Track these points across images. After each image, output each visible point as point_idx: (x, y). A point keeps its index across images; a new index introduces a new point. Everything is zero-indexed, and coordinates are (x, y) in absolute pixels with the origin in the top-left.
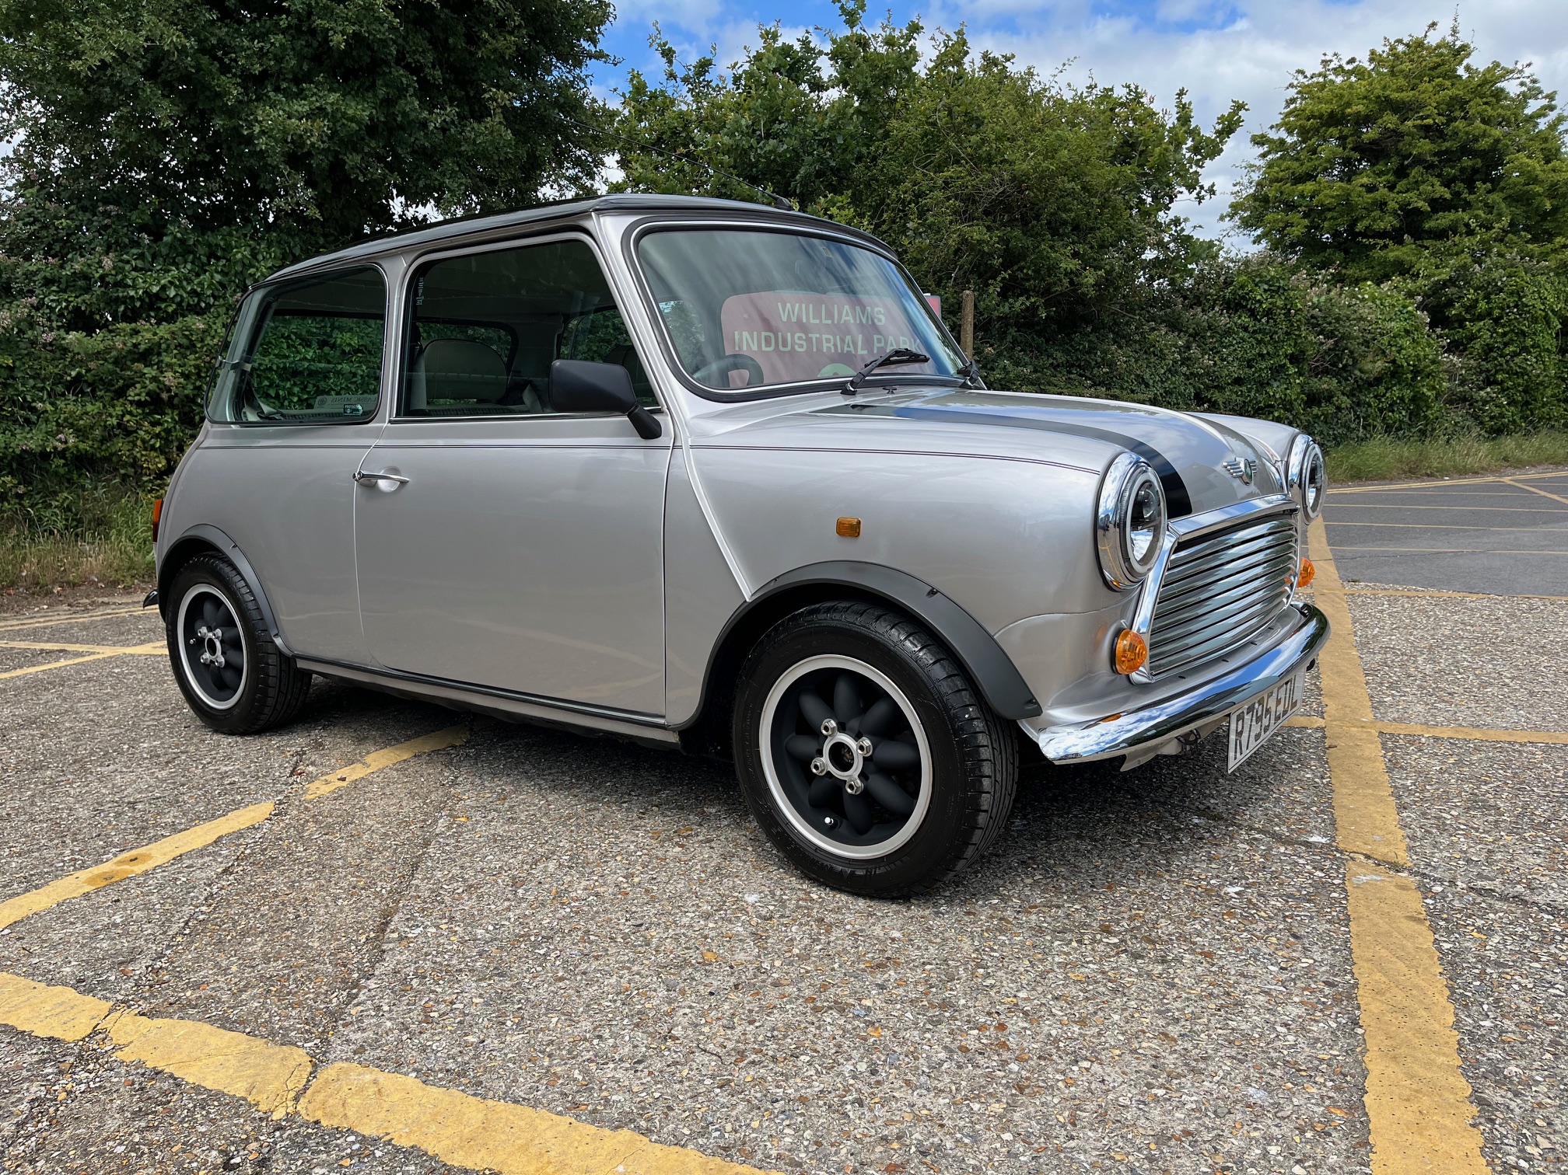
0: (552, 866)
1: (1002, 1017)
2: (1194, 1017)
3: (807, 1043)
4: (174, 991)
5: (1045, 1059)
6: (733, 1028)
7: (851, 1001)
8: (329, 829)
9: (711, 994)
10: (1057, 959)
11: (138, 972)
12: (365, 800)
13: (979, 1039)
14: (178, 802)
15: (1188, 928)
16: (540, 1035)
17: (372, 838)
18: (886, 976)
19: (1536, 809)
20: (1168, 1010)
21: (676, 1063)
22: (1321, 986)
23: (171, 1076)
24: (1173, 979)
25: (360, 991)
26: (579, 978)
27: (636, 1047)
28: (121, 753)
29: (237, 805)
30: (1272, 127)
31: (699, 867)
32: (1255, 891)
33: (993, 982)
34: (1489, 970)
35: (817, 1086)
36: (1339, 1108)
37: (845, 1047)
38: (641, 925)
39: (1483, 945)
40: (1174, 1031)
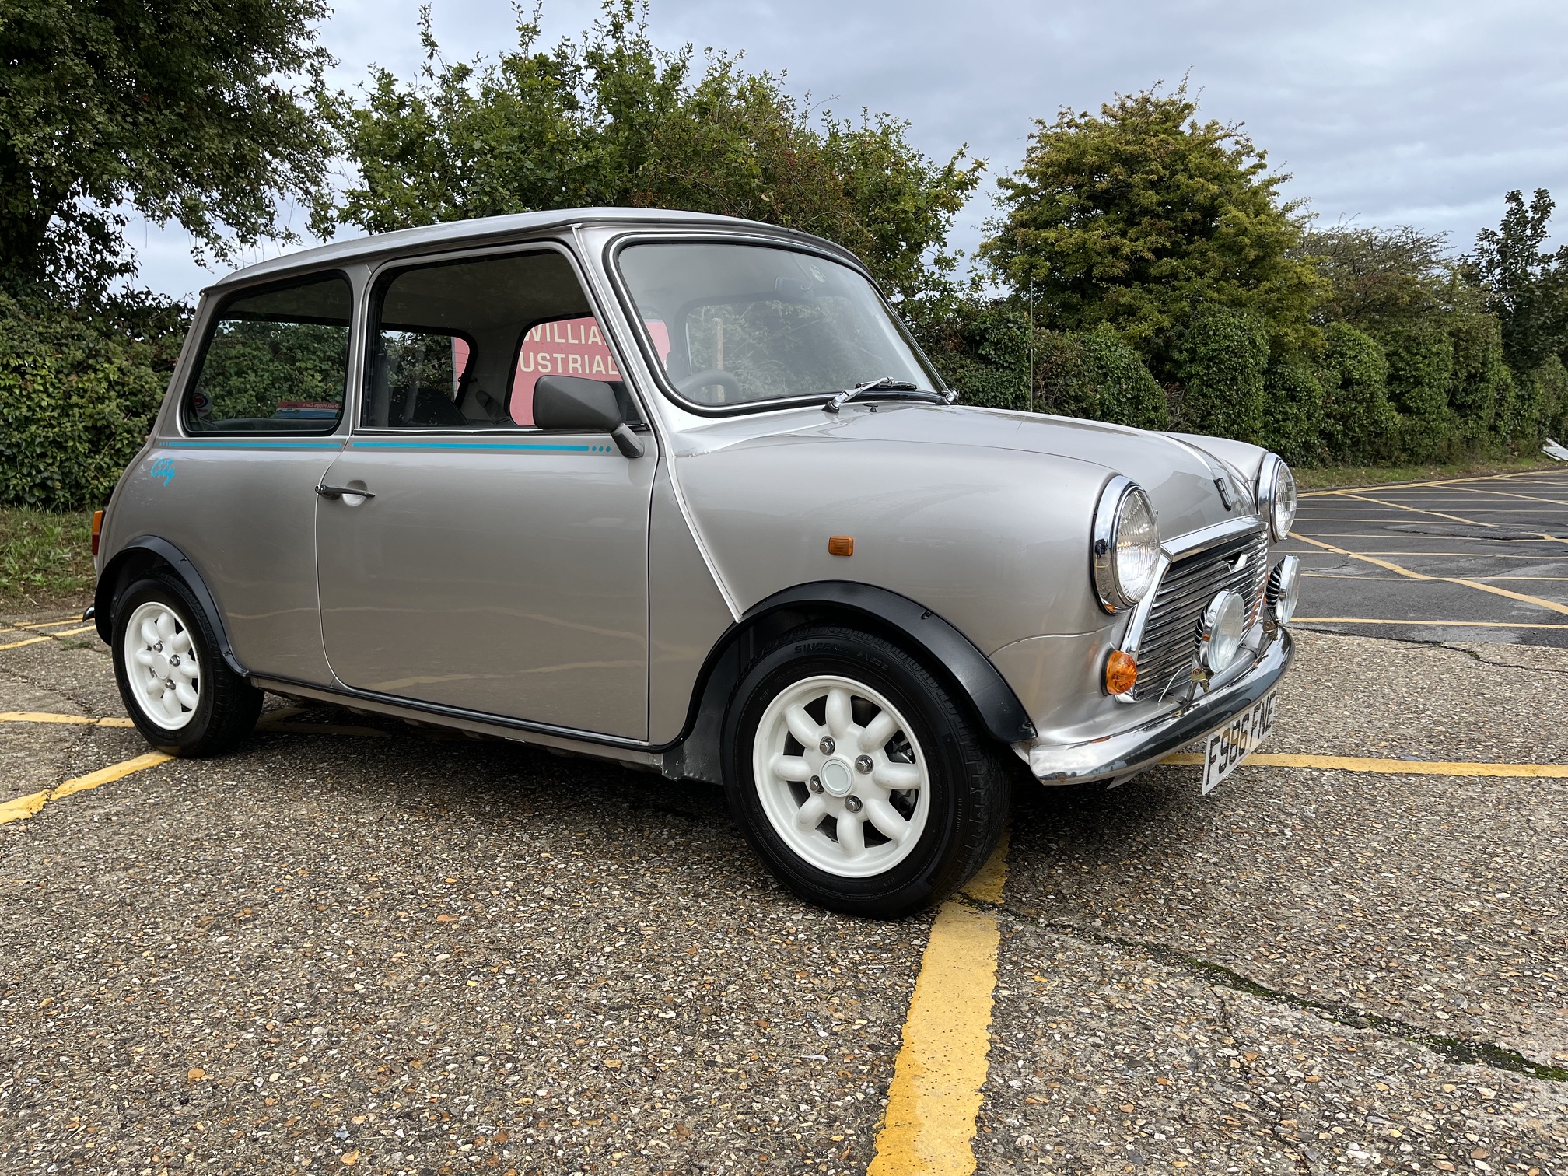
2: (720, 1102)
7: (340, 1120)
20: (695, 1097)
22: (865, 1050)
24: (715, 1056)
30: (1016, 173)
33: (517, 1079)
34: (1038, 1019)
39: (1041, 990)
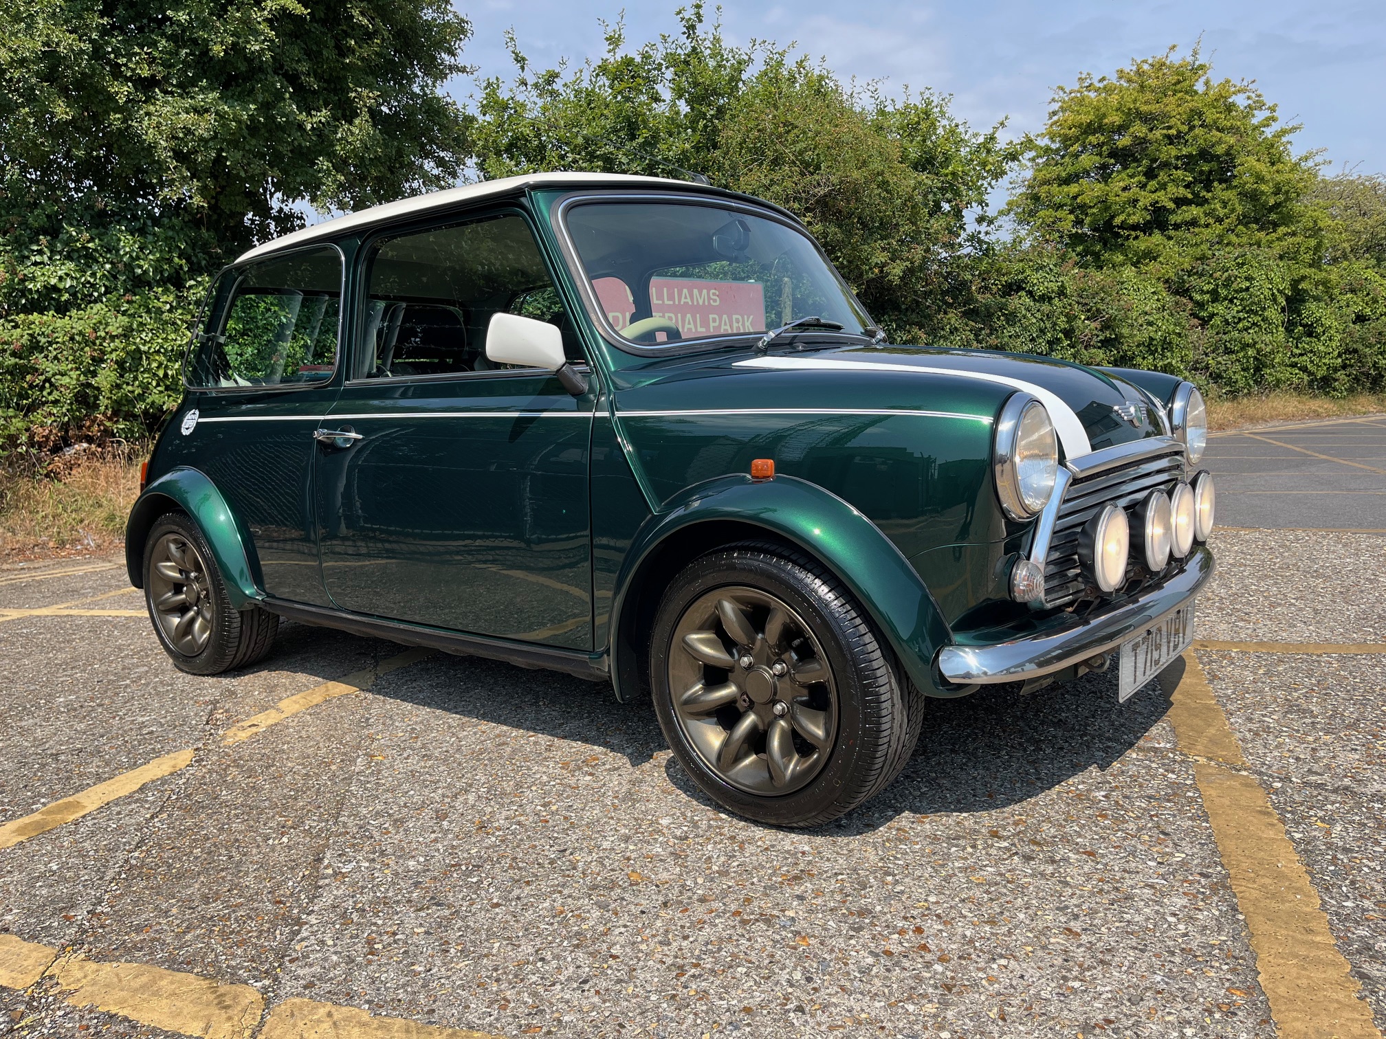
0: (471, 798)
1: (918, 920)
2: (1092, 913)
3: (742, 956)
4: (118, 934)
5: (965, 959)
6: (669, 944)
7: (775, 912)
8: (251, 773)
9: (643, 912)
10: (956, 864)
11: (80, 918)
12: (283, 744)
13: (901, 943)
14: (99, 752)
15: (1067, 829)
16: (485, 961)
17: (294, 779)
18: (803, 888)
19: (1344, 711)
20: (1067, 907)
21: (619, 981)
22: (1198, 878)
23: (126, 1019)
24: (1065, 877)
25: (301, 927)
26: (514, 903)
27: (578, 967)
28: (39, 708)
29: (157, 754)
30: (1038, 135)
31: (610, 793)
32: (1120, 793)
33: (903, 888)
34: (1339, 856)
35: (758, 997)
36: (1238, 989)
37: (777, 957)
38: (565, 850)
39: (1328, 833)
40: (1076, 926)
